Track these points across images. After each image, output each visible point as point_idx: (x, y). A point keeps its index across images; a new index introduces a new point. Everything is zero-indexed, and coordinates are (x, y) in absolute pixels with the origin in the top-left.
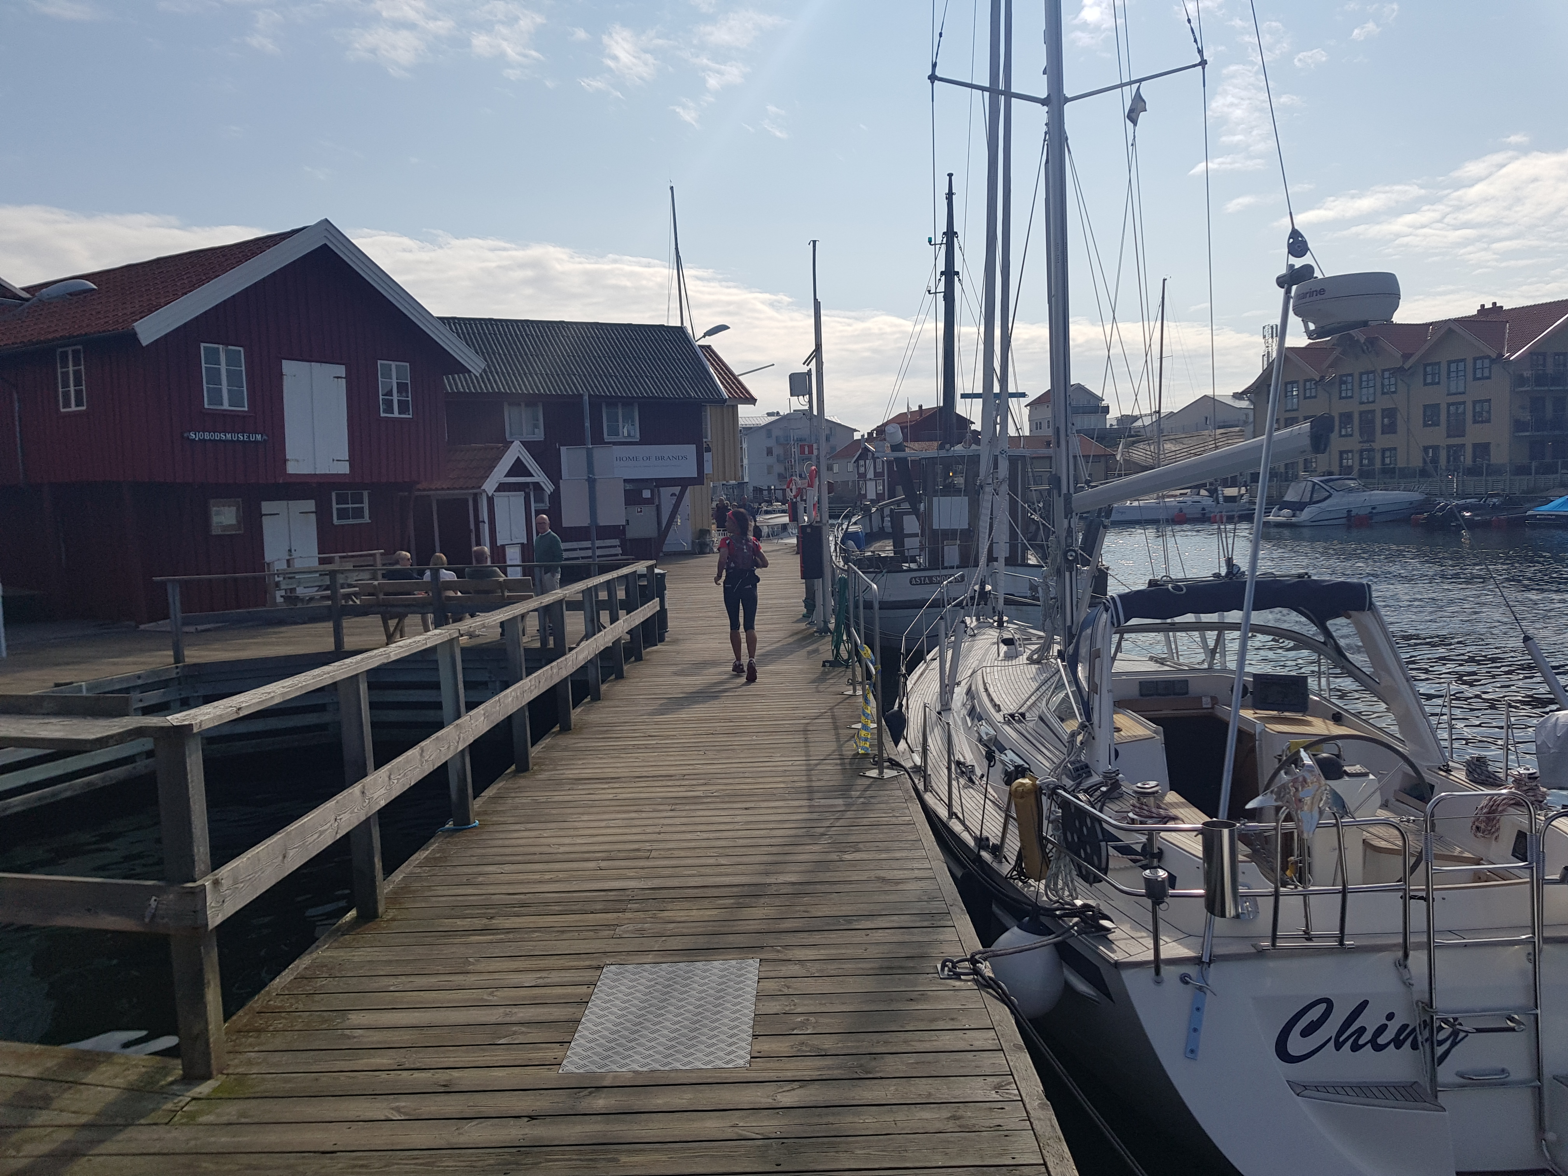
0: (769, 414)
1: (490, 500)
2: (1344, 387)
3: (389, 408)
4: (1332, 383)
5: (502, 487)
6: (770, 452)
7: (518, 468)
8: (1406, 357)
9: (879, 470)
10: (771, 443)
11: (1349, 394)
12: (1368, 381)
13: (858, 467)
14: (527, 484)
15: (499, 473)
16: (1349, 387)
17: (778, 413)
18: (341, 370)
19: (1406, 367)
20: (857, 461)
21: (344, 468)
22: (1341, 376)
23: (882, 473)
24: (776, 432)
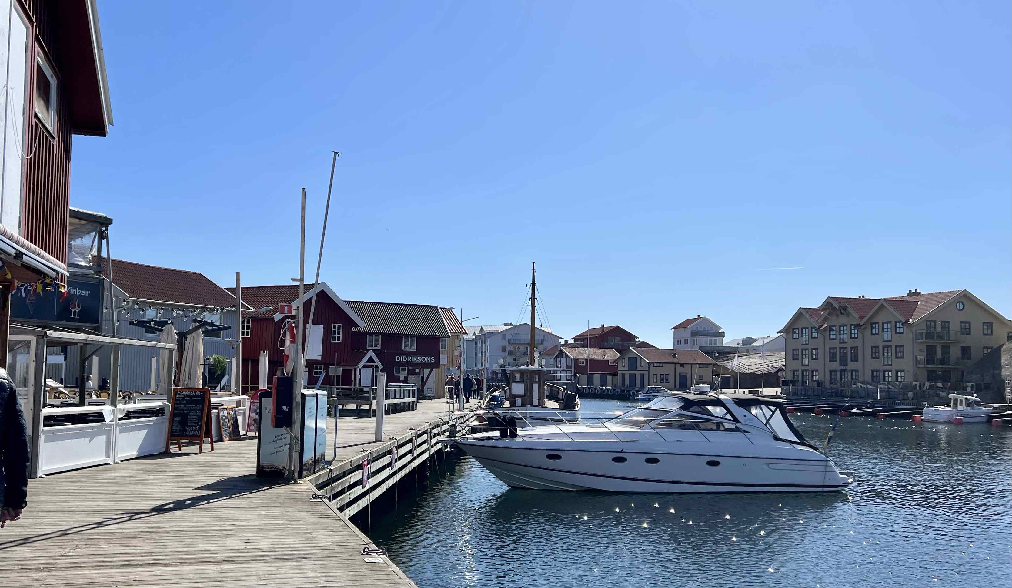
0: (506, 325)
1: (360, 370)
2: (832, 333)
3: (334, 339)
4: (825, 330)
5: (365, 366)
6: (504, 349)
7: (371, 360)
8: (862, 318)
9: (569, 364)
10: (505, 343)
11: (835, 337)
12: (844, 330)
13: (556, 362)
14: (373, 366)
15: (364, 361)
16: (834, 333)
17: (511, 324)
18: (322, 327)
19: (861, 324)
20: (556, 358)
21: (320, 358)
22: (830, 327)
23: (571, 367)
24: (508, 337)
